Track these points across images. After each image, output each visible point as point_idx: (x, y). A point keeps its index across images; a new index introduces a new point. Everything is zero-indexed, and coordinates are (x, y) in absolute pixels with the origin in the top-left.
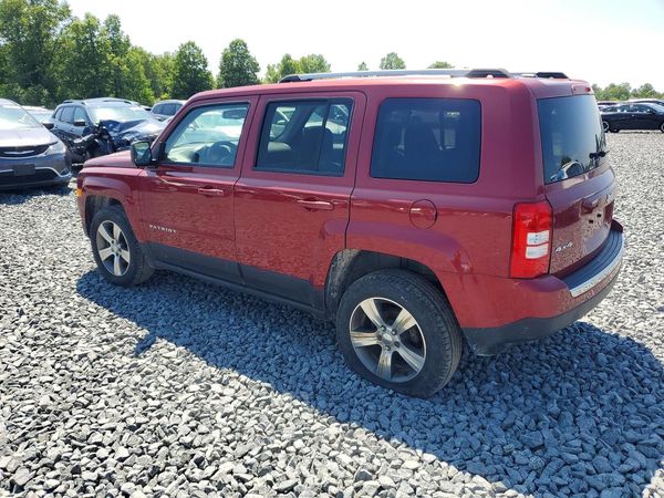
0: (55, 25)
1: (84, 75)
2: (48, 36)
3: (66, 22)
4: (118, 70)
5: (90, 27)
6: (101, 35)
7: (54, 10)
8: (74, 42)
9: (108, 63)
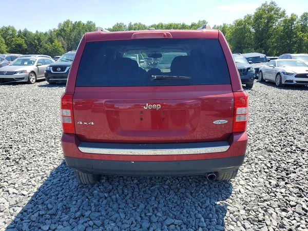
0: (277, 21)
1: (283, 43)
2: (272, 26)
3: (282, 19)
4: (301, 40)
5: (292, 20)
6: (297, 23)
7: (277, 14)
8: (283, 28)
9: (297, 37)
